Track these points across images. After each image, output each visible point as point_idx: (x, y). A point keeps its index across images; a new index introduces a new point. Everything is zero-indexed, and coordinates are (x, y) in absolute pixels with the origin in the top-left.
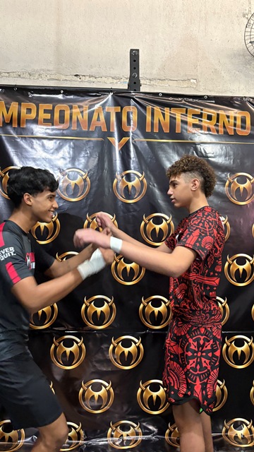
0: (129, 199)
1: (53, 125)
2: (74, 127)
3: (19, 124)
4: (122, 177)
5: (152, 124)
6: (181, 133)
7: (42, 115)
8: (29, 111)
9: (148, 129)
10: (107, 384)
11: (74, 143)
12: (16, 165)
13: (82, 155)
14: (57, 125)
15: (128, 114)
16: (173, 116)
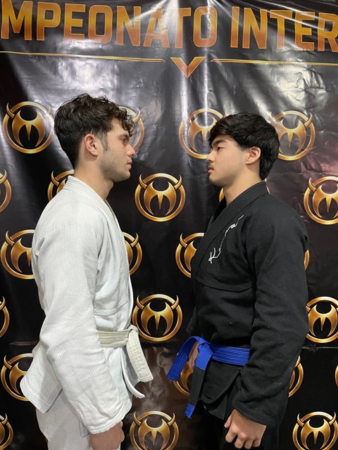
0: (203, 153)
1: (86, 36)
2: (119, 43)
3: (34, 35)
4: (193, 119)
7: (70, 22)
8: (49, 15)
9: (234, 44)
10: (169, 418)
11: (119, 66)
12: (32, 100)
13: (131, 86)
14: (93, 37)
15: (203, 19)
16: (273, 24)
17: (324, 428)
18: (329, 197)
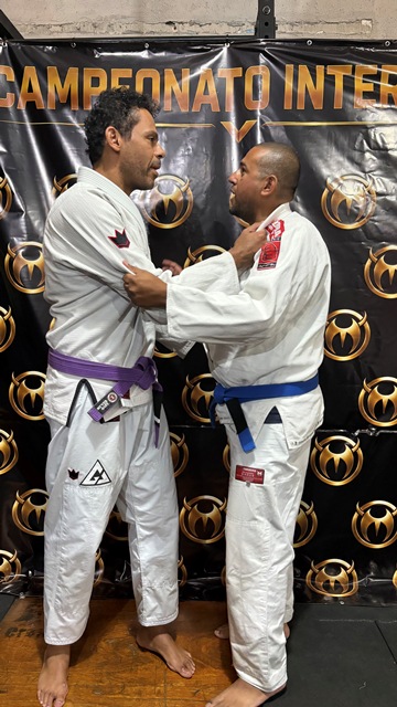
2: (168, 107)
3: (81, 105)
5: (295, 94)
6: (343, 110)
8: (96, 82)
9: (288, 105)
10: (220, 502)
11: (167, 133)
13: (181, 153)
15: (255, 79)
16: (330, 80)
17: (387, 518)
18: (392, 268)
